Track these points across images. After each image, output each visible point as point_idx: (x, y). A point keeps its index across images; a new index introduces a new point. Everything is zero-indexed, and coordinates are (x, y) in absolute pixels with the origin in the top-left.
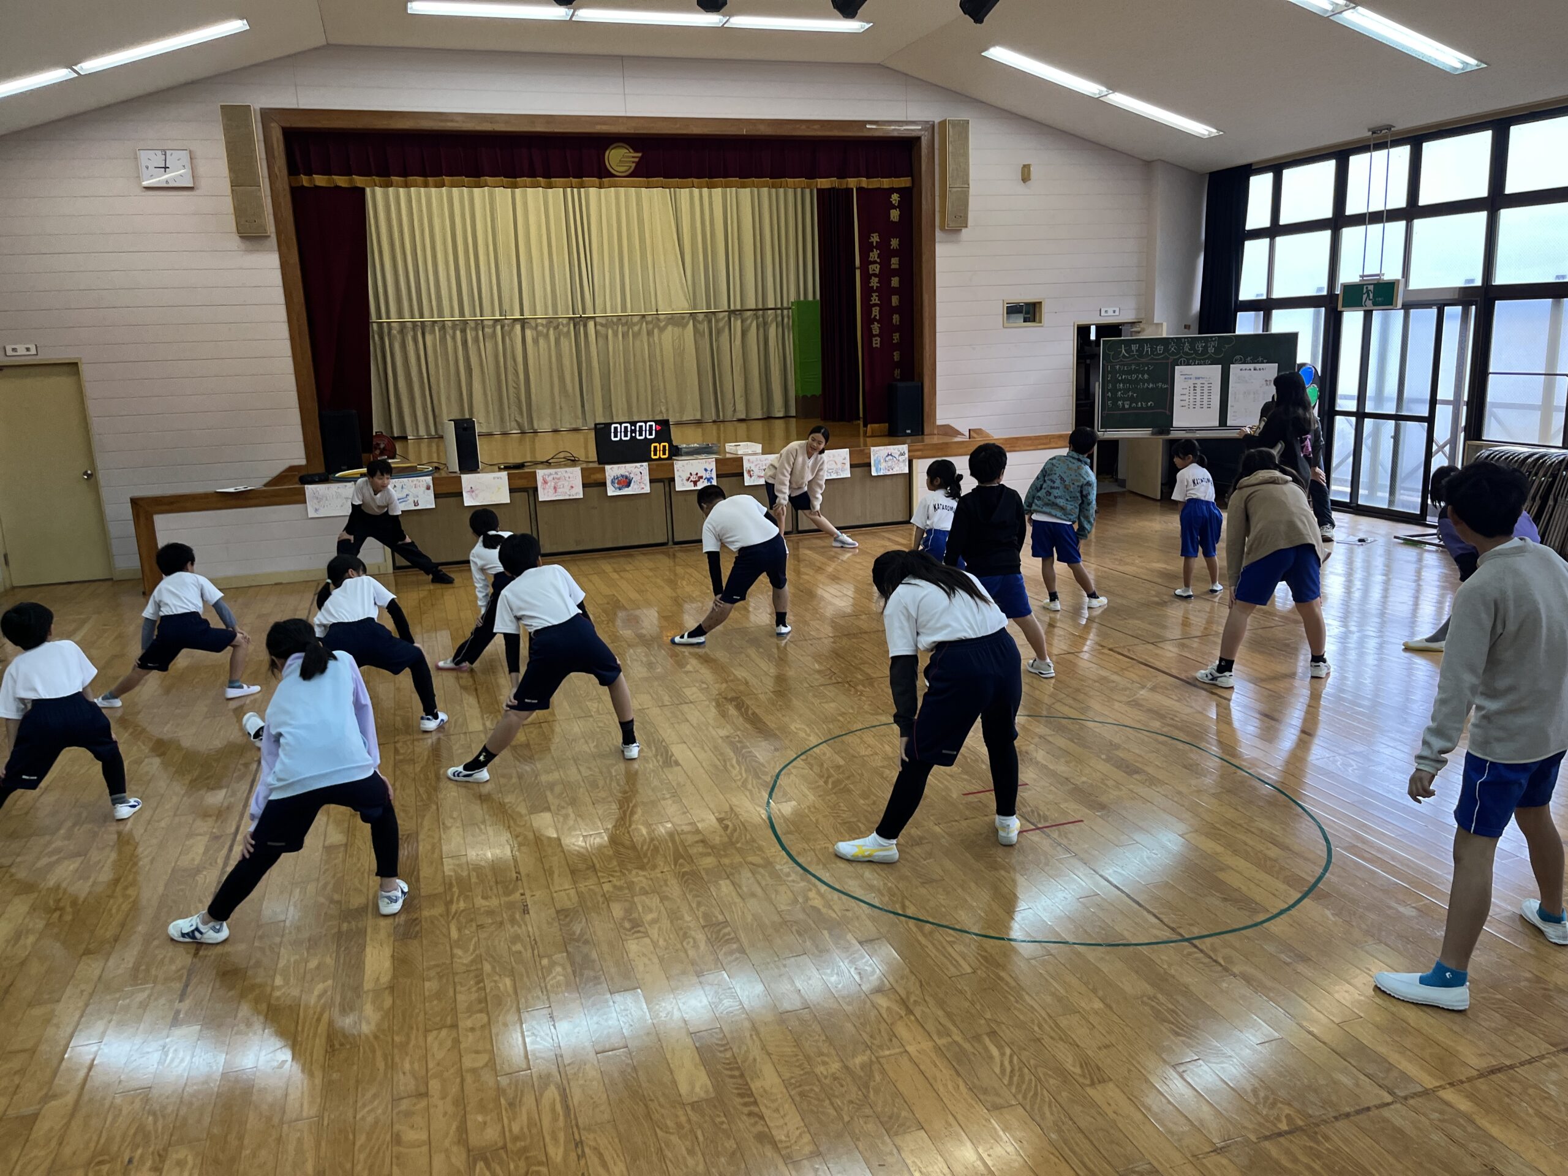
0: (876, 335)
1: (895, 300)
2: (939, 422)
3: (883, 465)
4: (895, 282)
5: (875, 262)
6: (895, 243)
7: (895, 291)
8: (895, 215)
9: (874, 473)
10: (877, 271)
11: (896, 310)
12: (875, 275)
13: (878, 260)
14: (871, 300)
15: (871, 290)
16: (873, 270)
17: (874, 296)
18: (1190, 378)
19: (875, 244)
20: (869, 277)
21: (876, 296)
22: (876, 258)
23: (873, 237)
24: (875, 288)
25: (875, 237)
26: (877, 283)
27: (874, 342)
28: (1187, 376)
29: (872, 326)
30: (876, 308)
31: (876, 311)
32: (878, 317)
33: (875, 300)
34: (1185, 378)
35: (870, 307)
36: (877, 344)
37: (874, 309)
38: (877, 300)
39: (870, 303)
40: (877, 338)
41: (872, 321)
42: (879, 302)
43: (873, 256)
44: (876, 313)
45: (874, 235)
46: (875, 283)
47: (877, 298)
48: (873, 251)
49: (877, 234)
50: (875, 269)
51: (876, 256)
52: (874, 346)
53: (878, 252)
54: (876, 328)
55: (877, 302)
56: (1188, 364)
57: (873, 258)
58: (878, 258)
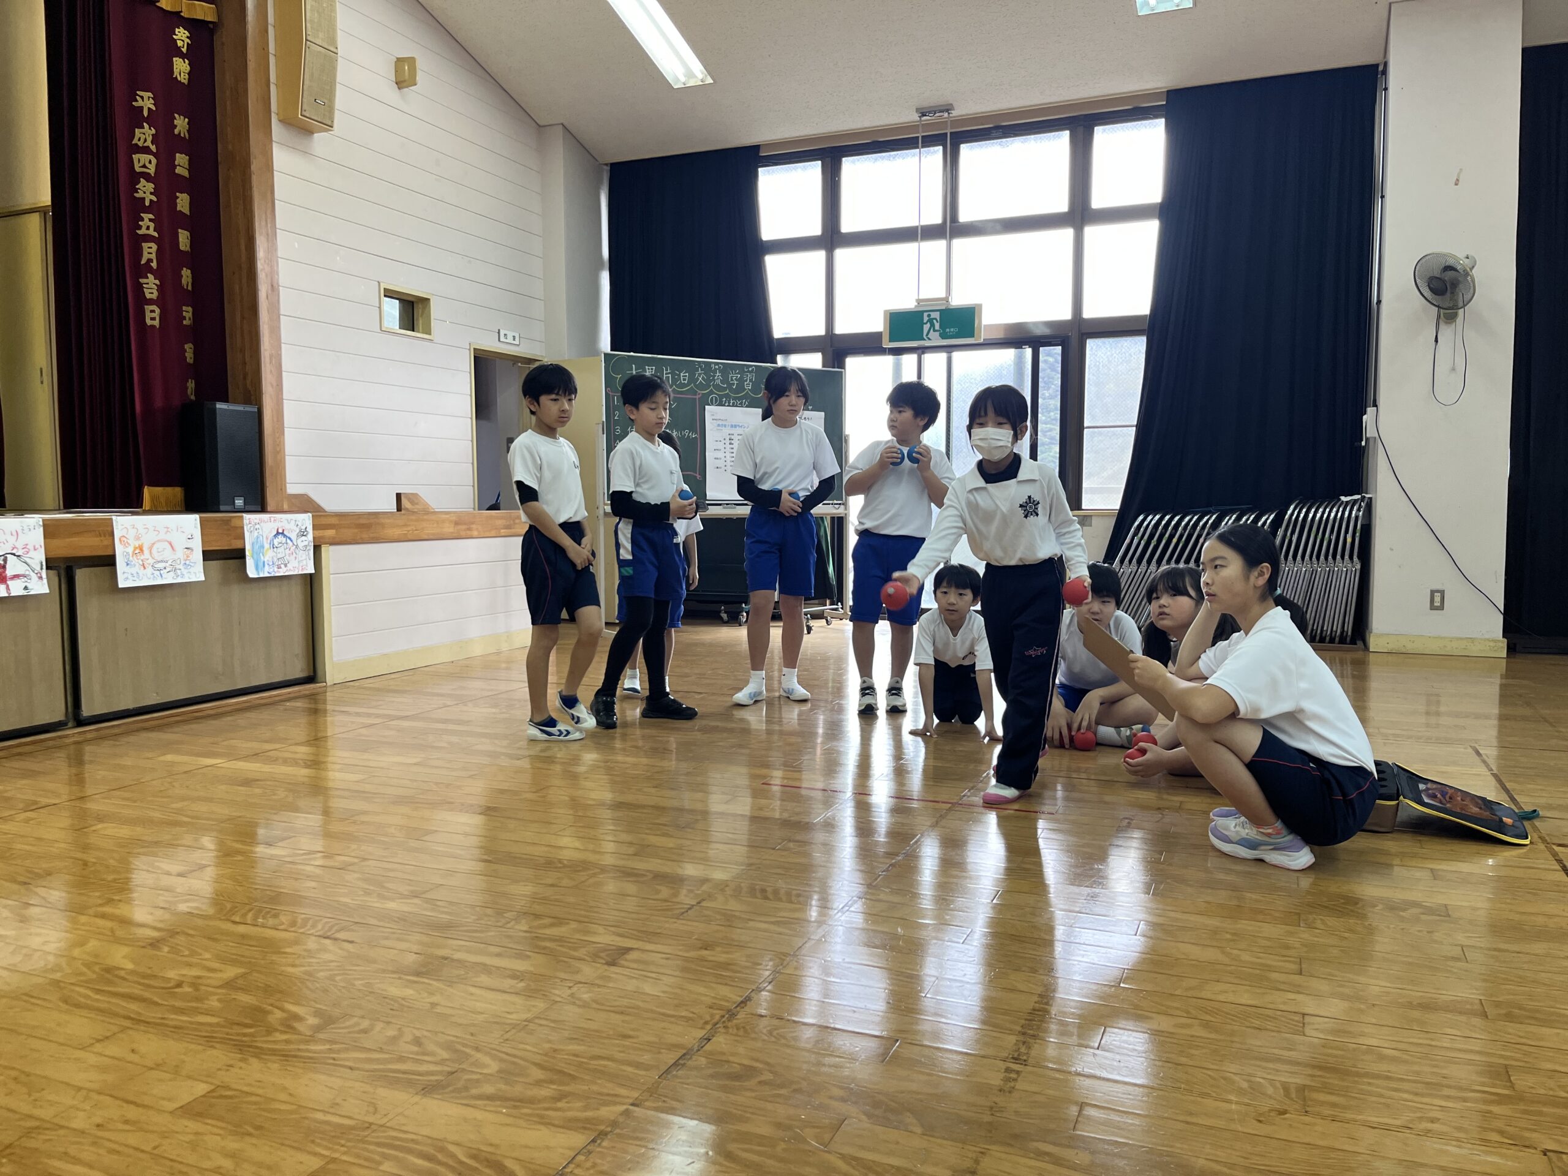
0: (151, 302)
1: (184, 239)
2: (293, 487)
3: (269, 556)
4: (183, 202)
5: (146, 150)
6: (181, 124)
7: (183, 221)
8: (181, 68)
9: (252, 573)
10: (152, 170)
11: (187, 260)
12: (147, 177)
13: (153, 148)
14: (140, 227)
15: (139, 206)
16: (141, 164)
17: (146, 220)
18: (725, 426)
19: (146, 113)
20: (135, 177)
21: (150, 220)
22: (149, 143)
23: (142, 98)
24: (147, 203)
25: (146, 99)
26: (151, 193)
27: (148, 315)
28: (720, 423)
29: (142, 281)
30: (150, 244)
31: (149, 251)
32: (154, 265)
33: (148, 228)
34: (719, 425)
35: (138, 241)
36: (153, 319)
37: (145, 245)
38: (152, 228)
39: (138, 231)
40: (154, 307)
41: (142, 270)
42: (156, 234)
43: (143, 137)
44: (150, 256)
45: (146, 95)
46: (148, 194)
47: (152, 225)
48: (143, 127)
49: (150, 94)
50: (147, 165)
51: (149, 139)
52: (149, 322)
53: (153, 131)
54: (151, 286)
55: (152, 232)
56: (721, 404)
57: (142, 140)
58: (152, 143)
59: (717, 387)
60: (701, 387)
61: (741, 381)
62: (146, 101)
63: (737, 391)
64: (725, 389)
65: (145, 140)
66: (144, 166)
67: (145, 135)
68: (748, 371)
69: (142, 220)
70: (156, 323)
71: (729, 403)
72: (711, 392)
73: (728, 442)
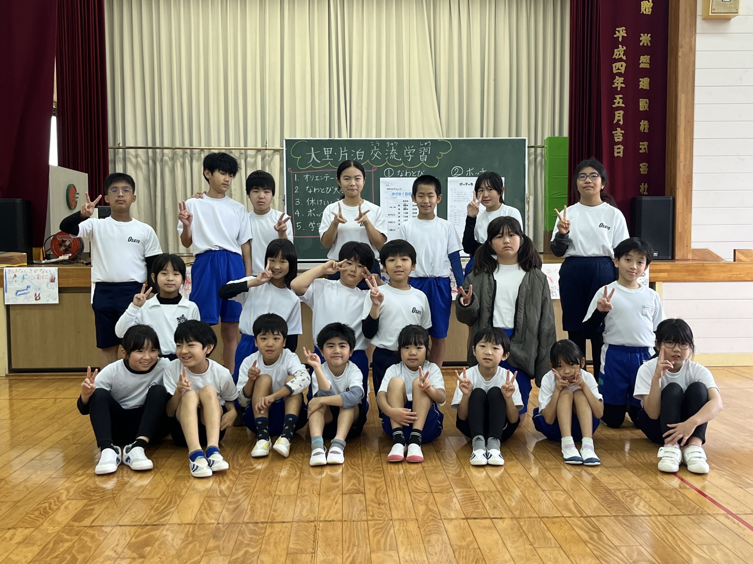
0: (618, 143)
1: (643, 104)
2: (694, 246)
4: (644, 83)
5: (620, 60)
6: (645, 39)
7: (644, 94)
8: (646, 6)
10: (623, 71)
11: (645, 115)
12: (620, 75)
13: (624, 58)
14: (614, 103)
15: (615, 91)
16: (617, 68)
17: (618, 99)
18: (400, 194)
19: (620, 40)
20: (613, 76)
21: (620, 98)
22: (622, 56)
23: (619, 31)
24: (619, 89)
25: (621, 31)
26: (621, 83)
27: (616, 150)
28: (395, 192)
29: (613, 132)
30: (619, 112)
31: (619, 116)
32: (621, 123)
33: (619, 103)
34: (393, 194)
35: (612, 111)
36: (619, 153)
37: (616, 113)
38: (621, 103)
39: (613, 106)
40: (620, 146)
41: (613, 127)
42: (624, 106)
43: (618, 53)
44: (619, 118)
45: (620, 29)
46: (620, 84)
47: (621, 101)
48: (619, 48)
49: (624, 28)
50: (620, 68)
51: (622, 53)
52: (616, 155)
53: (625, 48)
54: (619, 135)
55: (621, 105)
56: (396, 176)
57: (618, 55)
58: (624, 55)
59: (393, 162)
60: (376, 161)
61: (416, 155)
62: (621, 33)
63: (412, 163)
64: (400, 162)
65: (620, 55)
66: (619, 69)
67: (620, 52)
68: (424, 146)
69: (616, 99)
70: (621, 155)
71: (404, 174)
72: (387, 166)
73: (402, 207)
